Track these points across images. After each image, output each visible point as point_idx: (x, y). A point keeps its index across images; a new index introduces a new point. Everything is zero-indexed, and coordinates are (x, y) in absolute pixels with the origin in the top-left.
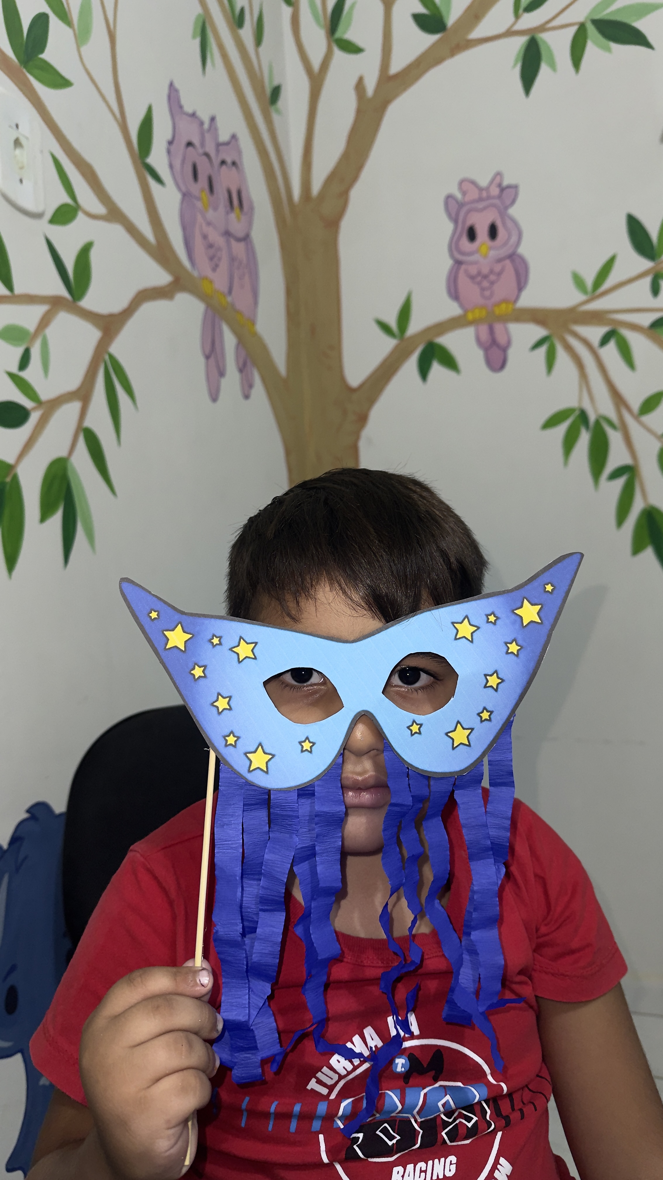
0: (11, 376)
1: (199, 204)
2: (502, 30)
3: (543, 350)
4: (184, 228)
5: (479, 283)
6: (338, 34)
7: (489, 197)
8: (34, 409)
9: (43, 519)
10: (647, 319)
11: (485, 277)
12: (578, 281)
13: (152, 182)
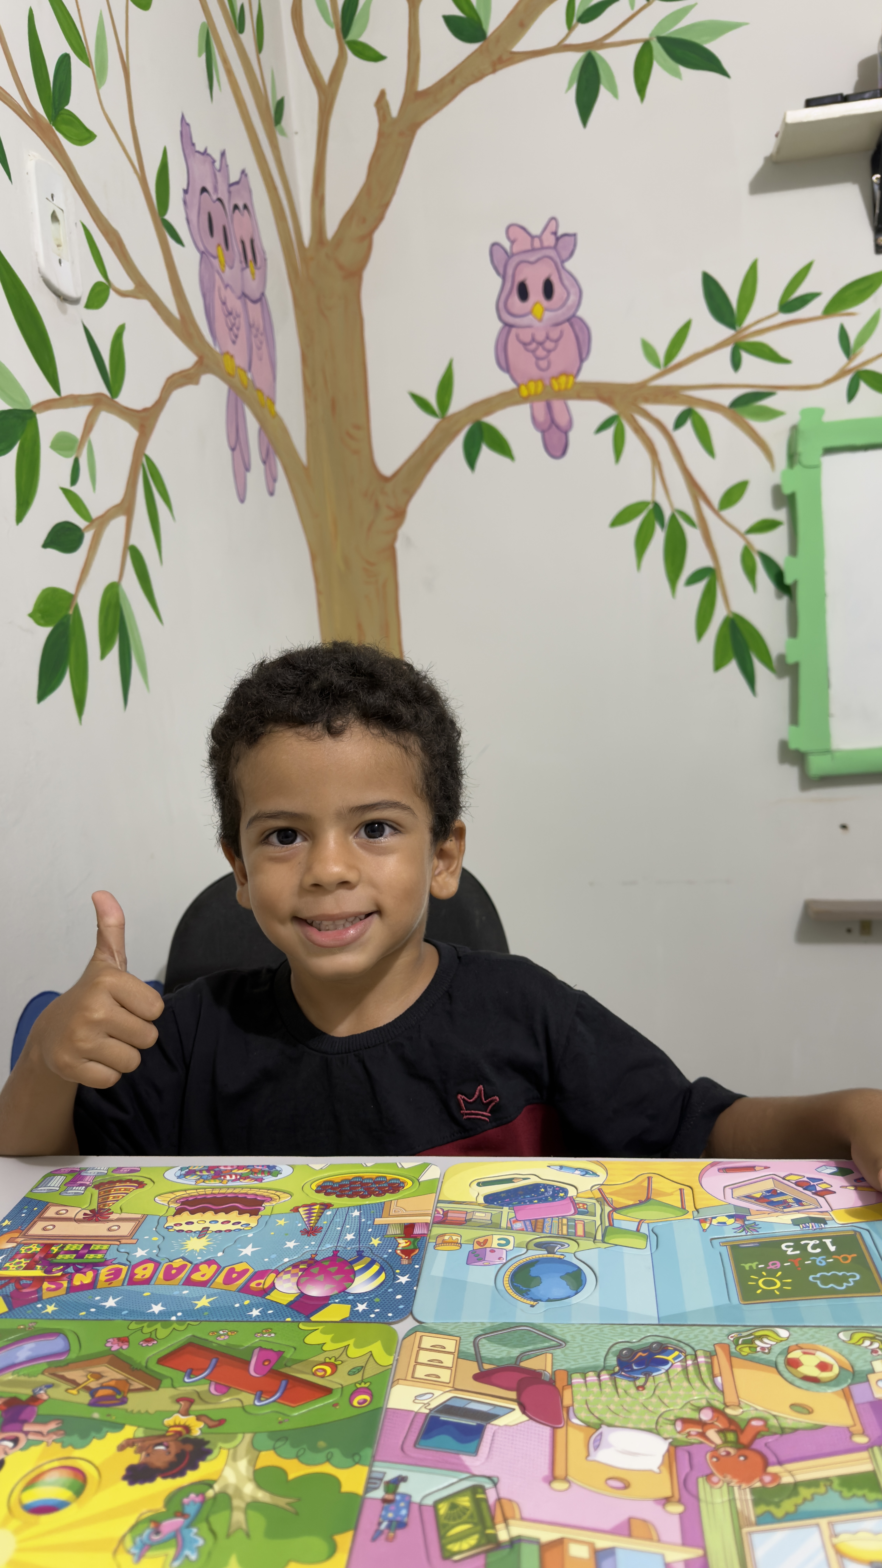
0: (65, 491)
1: (215, 262)
2: (553, 43)
3: (610, 432)
4: (204, 296)
5: (533, 352)
6: (351, 37)
7: (542, 248)
8: (87, 528)
9: (103, 655)
10: (726, 397)
11: (541, 344)
12: (649, 351)
13: (172, 243)
